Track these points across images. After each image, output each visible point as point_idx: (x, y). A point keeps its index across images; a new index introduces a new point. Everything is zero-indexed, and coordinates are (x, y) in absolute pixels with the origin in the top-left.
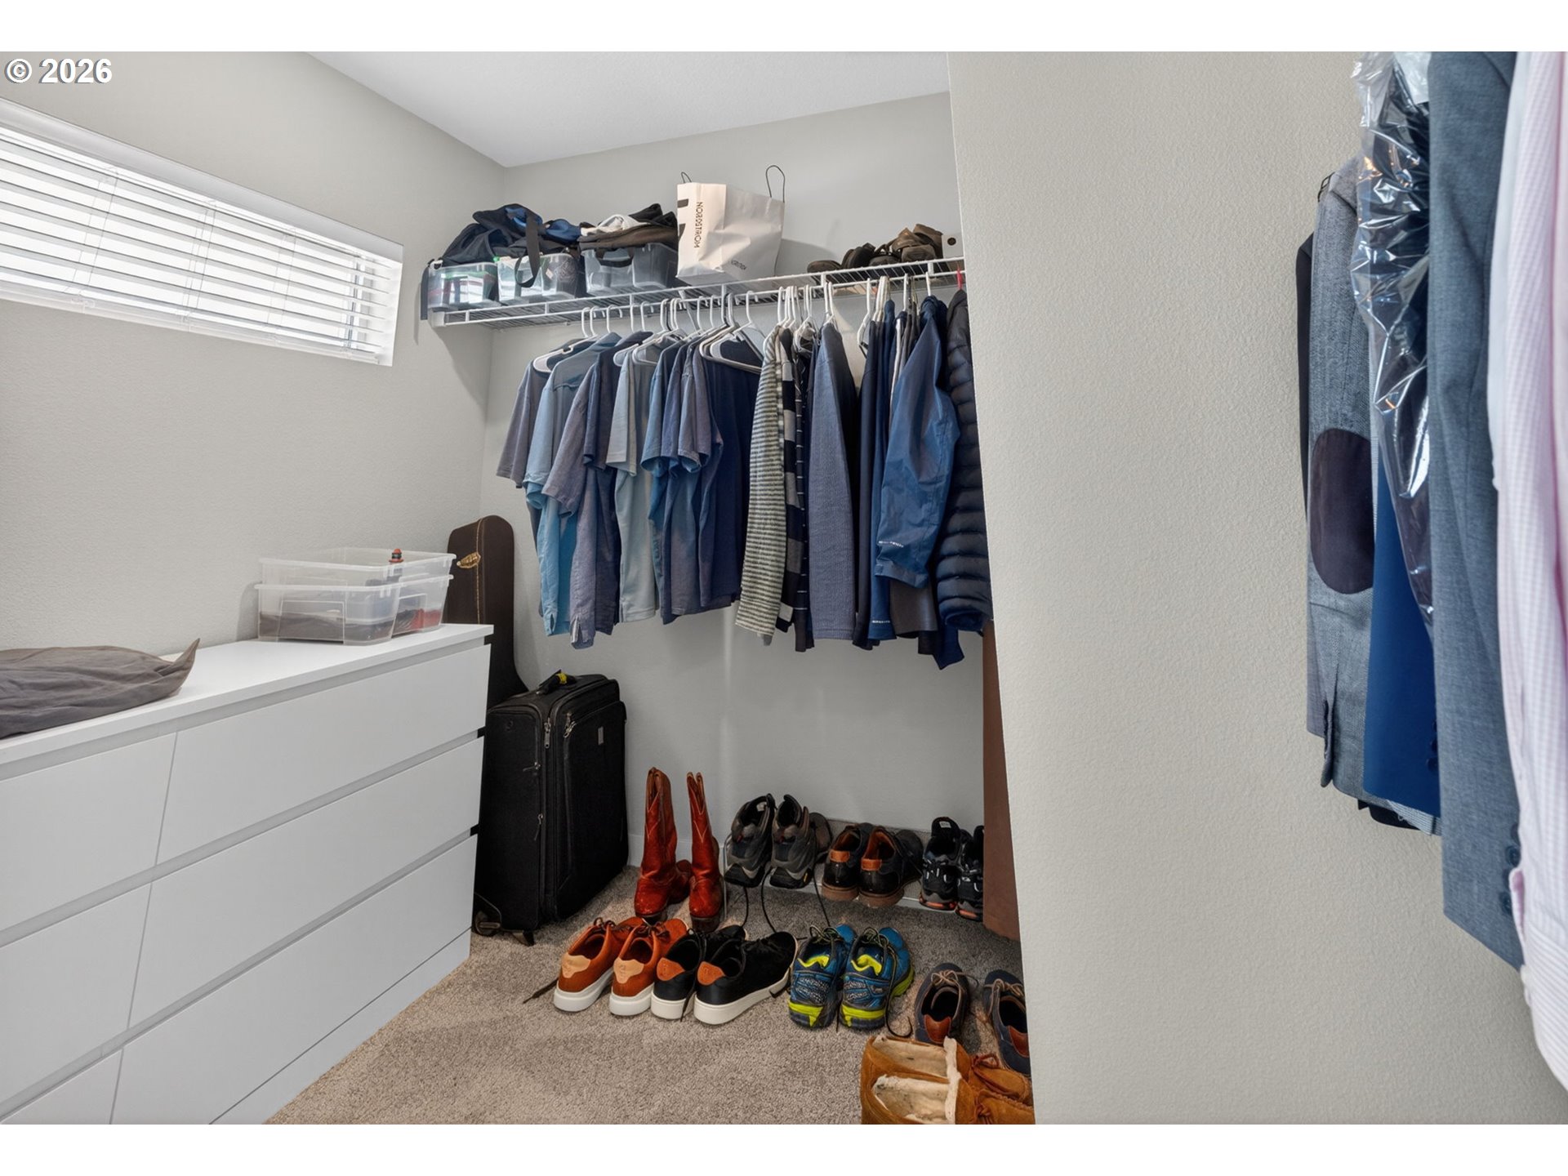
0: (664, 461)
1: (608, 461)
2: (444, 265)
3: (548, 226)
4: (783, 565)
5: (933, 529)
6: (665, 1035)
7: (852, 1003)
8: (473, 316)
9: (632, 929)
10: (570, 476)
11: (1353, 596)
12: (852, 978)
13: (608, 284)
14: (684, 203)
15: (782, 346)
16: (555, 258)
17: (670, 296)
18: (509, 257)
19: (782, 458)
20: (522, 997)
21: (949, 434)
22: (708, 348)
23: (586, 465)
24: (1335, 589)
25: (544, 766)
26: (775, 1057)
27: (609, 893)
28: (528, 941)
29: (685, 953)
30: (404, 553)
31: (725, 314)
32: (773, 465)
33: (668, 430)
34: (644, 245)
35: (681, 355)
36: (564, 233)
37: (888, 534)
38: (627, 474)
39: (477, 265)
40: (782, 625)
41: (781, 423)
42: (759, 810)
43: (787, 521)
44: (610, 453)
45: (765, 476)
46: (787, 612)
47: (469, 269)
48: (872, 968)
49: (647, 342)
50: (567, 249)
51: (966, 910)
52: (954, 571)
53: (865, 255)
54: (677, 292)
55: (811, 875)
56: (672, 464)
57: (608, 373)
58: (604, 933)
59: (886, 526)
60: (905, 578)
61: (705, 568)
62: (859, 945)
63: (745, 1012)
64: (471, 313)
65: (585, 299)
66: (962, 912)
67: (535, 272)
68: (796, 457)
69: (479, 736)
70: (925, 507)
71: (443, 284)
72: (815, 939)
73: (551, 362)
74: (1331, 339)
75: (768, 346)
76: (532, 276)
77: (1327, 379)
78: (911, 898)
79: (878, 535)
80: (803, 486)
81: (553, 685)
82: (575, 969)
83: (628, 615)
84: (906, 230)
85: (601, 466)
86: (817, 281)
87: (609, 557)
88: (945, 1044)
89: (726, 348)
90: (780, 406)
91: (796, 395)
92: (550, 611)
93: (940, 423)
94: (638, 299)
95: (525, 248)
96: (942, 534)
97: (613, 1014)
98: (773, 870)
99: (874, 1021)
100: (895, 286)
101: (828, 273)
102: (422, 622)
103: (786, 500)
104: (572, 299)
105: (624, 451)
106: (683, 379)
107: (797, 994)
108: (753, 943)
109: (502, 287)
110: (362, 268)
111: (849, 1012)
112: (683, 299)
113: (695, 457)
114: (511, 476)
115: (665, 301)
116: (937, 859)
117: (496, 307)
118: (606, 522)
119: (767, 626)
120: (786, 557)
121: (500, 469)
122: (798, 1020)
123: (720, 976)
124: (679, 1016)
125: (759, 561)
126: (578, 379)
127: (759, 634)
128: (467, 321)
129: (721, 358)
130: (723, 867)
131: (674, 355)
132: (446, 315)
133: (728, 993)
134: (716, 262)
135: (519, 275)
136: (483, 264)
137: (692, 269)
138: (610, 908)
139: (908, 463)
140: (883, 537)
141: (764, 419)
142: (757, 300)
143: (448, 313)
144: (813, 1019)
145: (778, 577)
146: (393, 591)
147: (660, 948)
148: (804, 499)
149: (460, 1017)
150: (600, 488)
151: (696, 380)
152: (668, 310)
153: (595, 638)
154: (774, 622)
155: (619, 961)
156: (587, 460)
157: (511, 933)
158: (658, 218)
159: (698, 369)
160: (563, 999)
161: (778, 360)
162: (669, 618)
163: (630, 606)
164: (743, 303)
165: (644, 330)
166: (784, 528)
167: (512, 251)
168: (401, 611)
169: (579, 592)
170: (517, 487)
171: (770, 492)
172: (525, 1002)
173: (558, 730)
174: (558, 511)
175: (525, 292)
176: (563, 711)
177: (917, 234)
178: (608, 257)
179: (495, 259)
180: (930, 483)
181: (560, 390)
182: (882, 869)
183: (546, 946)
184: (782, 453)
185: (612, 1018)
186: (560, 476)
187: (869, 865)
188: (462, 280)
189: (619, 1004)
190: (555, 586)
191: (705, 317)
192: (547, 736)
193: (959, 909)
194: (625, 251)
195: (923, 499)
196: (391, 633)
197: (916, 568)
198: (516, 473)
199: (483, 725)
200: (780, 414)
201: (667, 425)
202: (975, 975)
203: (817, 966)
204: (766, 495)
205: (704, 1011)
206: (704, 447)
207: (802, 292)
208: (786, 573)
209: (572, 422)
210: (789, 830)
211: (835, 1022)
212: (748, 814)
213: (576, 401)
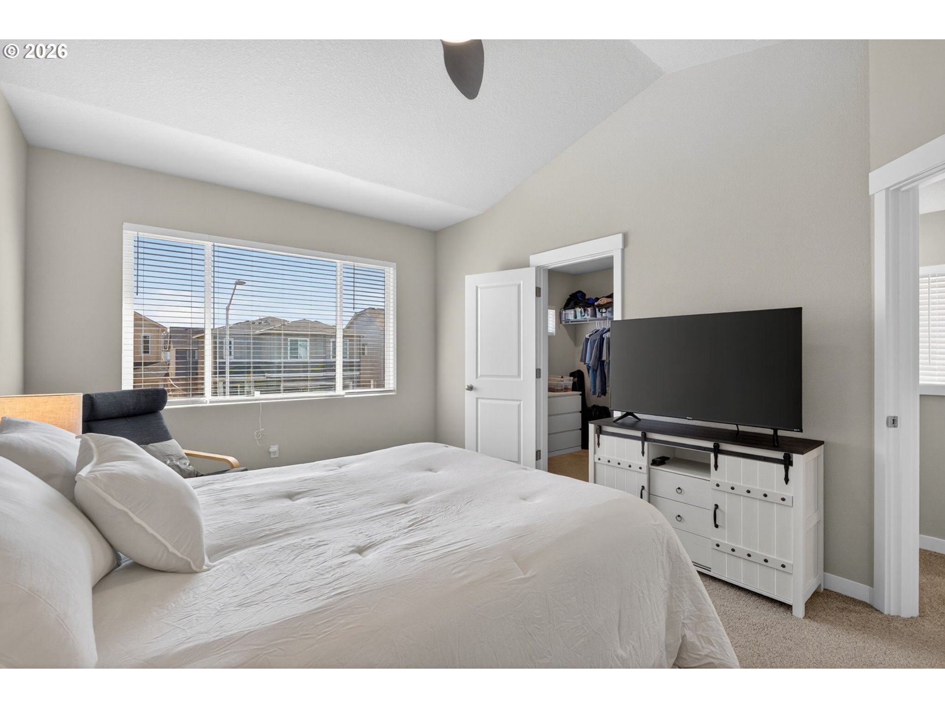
2: (564, 309)
3: (587, 298)
10: (595, 362)
16: (589, 308)
18: (579, 308)
30: (564, 376)
36: (591, 302)
38: (607, 362)
44: (603, 357)
47: (570, 311)
50: (592, 306)
57: (602, 339)
65: (596, 318)
69: (580, 413)
71: (564, 314)
73: (590, 336)
76: (584, 313)
81: (594, 406)
83: (609, 392)
85: (601, 360)
87: (604, 380)
92: (592, 390)
95: (583, 305)
102: (568, 390)
104: (593, 319)
105: (606, 357)
109: (578, 316)
114: (583, 361)
117: (576, 320)
118: (603, 372)
121: (580, 359)
126: (596, 340)
128: (570, 323)
132: (565, 322)
135: (581, 313)
136: (573, 309)
146: (563, 383)
150: (601, 365)
153: (602, 397)
156: (598, 359)
168: (565, 387)
169: (598, 387)
170: (584, 364)
174: (593, 370)
175: (583, 317)
178: (601, 311)
179: (576, 308)
181: (592, 342)
188: (568, 313)
190: (593, 385)
194: (605, 309)
196: (563, 392)
199: (581, 410)
209: (595, 350)
213: (595, 345)
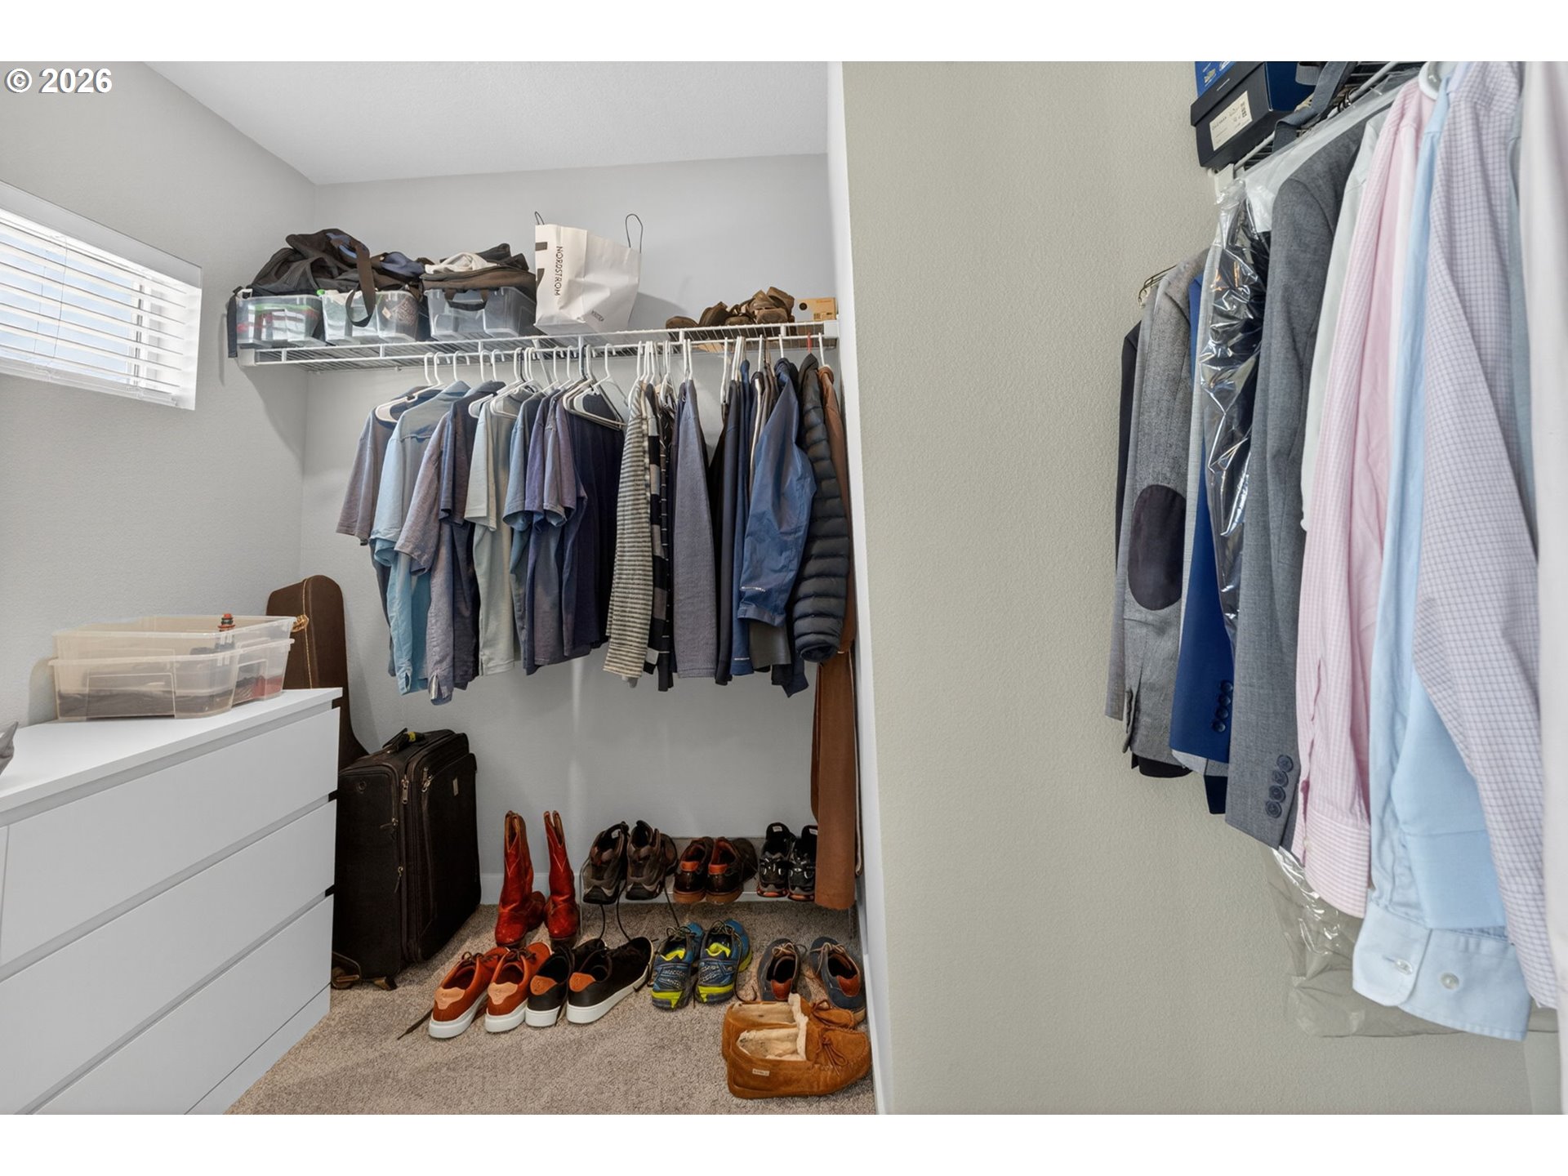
0: (528, 515)
1: (466, 516)
2: (255, 294)
3: (382, 258)
4: (650, 613)
5: (792, 575)
6: (542, 1040)
7: (708, 983)
8: (290, 356)
9: (499, 958)
10: (425, 533)
11: (1159, 612)
12: (708, 964)
13: (456, 329)
14: (542, 246)
15: (647, 402)
16: (392, 296)
17: (525, 345)
18: (336, 291)
19: (649, 511)
20: (394, 1036)
21: (808, 490)
22: (572, 401)
23: (441, 521)
24: (1147, 608)
25: (402, 822)
26: (644, 1038)
27: (464, 932)
28: (390, 985)
29: (556, 968)
30: (236, 618)
31: (583, 366)
32: (640, 518)
33: (533, 484)
34: (497, 289)
35: (543, 408)
36: (402, 268)
37: (752, 579)
38: (486, 528)
39: (298, 297)
40: (648, 668)
41: (647, 477)
42: (613, 837)
43: (654, 571)
44: (468, 508)
45: (633, 528)
46: (653, 656)
47: (286, 302)
48: (724, 952)
49: (502, 393)
50: (407, 286)
51: (798, 894)
52: (810, 611)
53: (719, 315)
54: (530, 341)
55: (662, 885)
56: (536, 518)
57: (464, 427)
58: (475, 964)
59: (748, 572)
60: (766, 619)
61: (568, 619)
62: (710, 935)
63: (612, 1008)
64: (288, 352)
65: (427, 343)
66: (794, 896)
67: (370, 310)
68: (662, 510)
69: (330, 800)
70: (785, 554)
71: (252, 318)
72: (672, 937)
73: (396, 411)
74: (1158, 415)
75: (635, 401)
76: (367, 316)
77: (1153, 446)
78: (750, 893)
79: (742, 580)
80: (668, 538)
81: (402, 743)
82: (450, 1001)
83: (488, 668)
84: (761, 292)
85: (458, 521)
86: (674, 337)
87: (467, 613)
88: (789, 999)
89: (589, 402)
90: (647, 460)
91: (662, 450)
92: (404, 668)
93: (799, 479)
94: (488, 347)
95: (357, 282)
96: (799, 579)
97: (489, 1033)
98: (629, 887)
99: (725, 994)
100: (749, 346)
101: (686, 329)
102: (263, 689)
103: (653, 551)
104: (412, 342)
105: (484, 505)
106: (546, 432)
107: (660, 985)
108: (616, 950)
109: (329, 325)
110: (147, 290)
111: (704, 991)
112: (537, 348)
113: (560, 510)
114: (356, 531)
115: (518, 350)
116: (774, 857)
117: (320, 346)
118: (464, 578)
119: (636, 670)
120: (653, 606)
121: (341, 525)
122: (660, 1005)
123: (590, 982)
124: (554, 1022)
125: (628, 609)
126: (427, 430)
127: (624, 677)
128: (284, 361)
129: (584, 412)
130: (580, 890)
131: (535, 408)
132: (256, 353)
133: (596, 996)
134: (578, 311)
135: (350, 310)
136: (305, 296)
137: (551, 318)
138: (468, 944)
139: (771, 516)
140: (746, 583)
141: (632, 473)
142: (614, 353)
143: (258, 351)
144: (674, 1003)
145: (646, 624)
146: (232, 658)
147: (530, 969)
148: (669, 550)
149: (332, 1064)
150: (457, 544)
151: (559, 431)
152: (522, 359)
153: (454, 693)
154: (642, 665)
155: (493, 986)
156: (443, 515)
157: (372, 982)
158: (506, 260)
159: (562, 421)
160: (437, 1028)
161: (644, 415)
162: (532, 668)
163: (490, 660)
164: (601, 354)
165: (496, 379)
166: (651, 578)
167: (340, 284)
168: (240, 679)
169: (437, 649)
170: (362, 544)
171: (636, 544)
172: (399, 1039)
173: (417, 785)
174: (410, 569)
175: (357, 332)
176: (419, 767)
177: (771, 297)
178: (459, 299)
179: (319, 292)
180: (790, 534)
181: (408, 441)
182: (729, 871)
183: (408, 987)
184: (649, 506)
185: (488, 1036)
186: (414, 532)
187: (716, 869)
188: (275, 314)
189: (493, 1022)
190: (409, 645)
191: (562, 369)
192: (405, 792)
193: (791, 894)
194: (478, 293)
195: (783, 548)
196: (231, 702)
197: (775, 609)
198: (362, 529)
199: (335, 788)
200: (647, 469)
201: (531, 478)
202: (803, 943)
203: (677, 959)
204: (634, 547)
205: (576, 1013)
206: (570, 502)
207: (661, 348)
208: (653, 620)
209: (424, 476)
210: (644, 851)
211: (692, 1002)
212: (604, 841)
213: (427, 454)
